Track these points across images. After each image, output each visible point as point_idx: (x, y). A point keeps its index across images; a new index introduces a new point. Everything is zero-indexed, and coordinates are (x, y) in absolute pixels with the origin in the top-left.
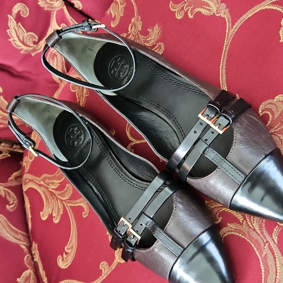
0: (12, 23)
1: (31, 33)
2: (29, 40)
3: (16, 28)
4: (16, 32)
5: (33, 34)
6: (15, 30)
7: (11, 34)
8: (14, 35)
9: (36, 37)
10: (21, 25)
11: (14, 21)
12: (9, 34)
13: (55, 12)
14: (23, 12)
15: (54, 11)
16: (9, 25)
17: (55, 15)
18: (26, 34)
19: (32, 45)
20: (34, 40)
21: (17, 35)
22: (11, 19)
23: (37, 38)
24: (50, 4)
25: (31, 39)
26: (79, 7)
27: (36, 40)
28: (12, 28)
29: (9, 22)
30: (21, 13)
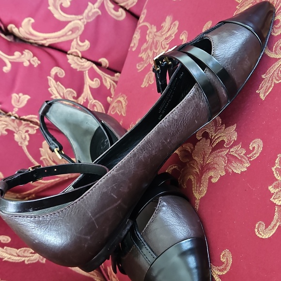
0: (52, 82)
1: (69, 89)
2: (69, 95)
3: (56, 86)
4: (57, 90)
5: (71, 90)
6: (56, 88)
7: (52, 91)
8: (55, 92)
9: (75, 92)
10: (60, 84)
11: (54, 81)
12: (51, 92)
13: (87, 72)
14: (60, 73)
15: (85, 71)
16: (49, 84)
17: (87, 74)
18: (65, 90)
19: (72, 100)
20: (73, 95)
21: (58, 92)
22: (50, 80)
23: (76, 94)
24: (81, 65)
25: (70, 95)
26: (106, 64)
27: (75, 95)
28: (53, 86)
29: (49, 82)
30: (58, 74)
